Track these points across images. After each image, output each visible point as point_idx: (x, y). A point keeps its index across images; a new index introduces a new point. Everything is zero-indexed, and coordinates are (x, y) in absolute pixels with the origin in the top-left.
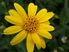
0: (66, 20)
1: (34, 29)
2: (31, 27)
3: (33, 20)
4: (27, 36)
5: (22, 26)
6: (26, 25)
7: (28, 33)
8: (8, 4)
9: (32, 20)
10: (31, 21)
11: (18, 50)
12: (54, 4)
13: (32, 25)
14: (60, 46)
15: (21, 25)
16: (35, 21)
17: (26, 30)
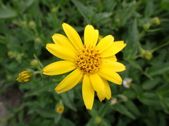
0: (133, 53)
1: (95, 67)
2: (90, 65)
3: (94, 54)
4: (83, 78)
5: (74, 62)
6: (82, 61)
7: (84, 74)
8: (40, 25)
9: (92, 52)
10: (90, 54)
11: (56, 98)
12: (113, 28)
13: (91, 60)
14: (121, 93)
15: (73, 60)
16: (96, 55)
17: (81, 69)
